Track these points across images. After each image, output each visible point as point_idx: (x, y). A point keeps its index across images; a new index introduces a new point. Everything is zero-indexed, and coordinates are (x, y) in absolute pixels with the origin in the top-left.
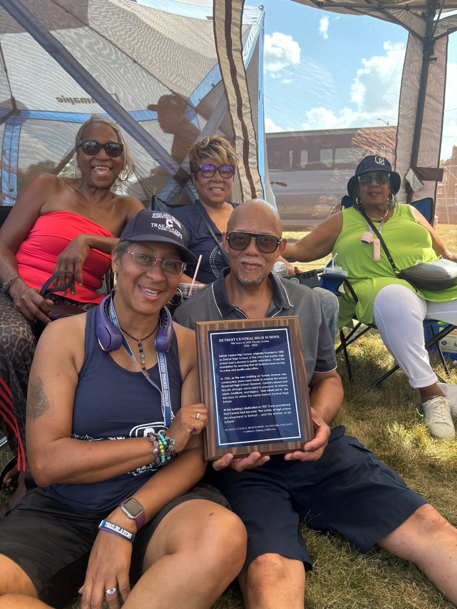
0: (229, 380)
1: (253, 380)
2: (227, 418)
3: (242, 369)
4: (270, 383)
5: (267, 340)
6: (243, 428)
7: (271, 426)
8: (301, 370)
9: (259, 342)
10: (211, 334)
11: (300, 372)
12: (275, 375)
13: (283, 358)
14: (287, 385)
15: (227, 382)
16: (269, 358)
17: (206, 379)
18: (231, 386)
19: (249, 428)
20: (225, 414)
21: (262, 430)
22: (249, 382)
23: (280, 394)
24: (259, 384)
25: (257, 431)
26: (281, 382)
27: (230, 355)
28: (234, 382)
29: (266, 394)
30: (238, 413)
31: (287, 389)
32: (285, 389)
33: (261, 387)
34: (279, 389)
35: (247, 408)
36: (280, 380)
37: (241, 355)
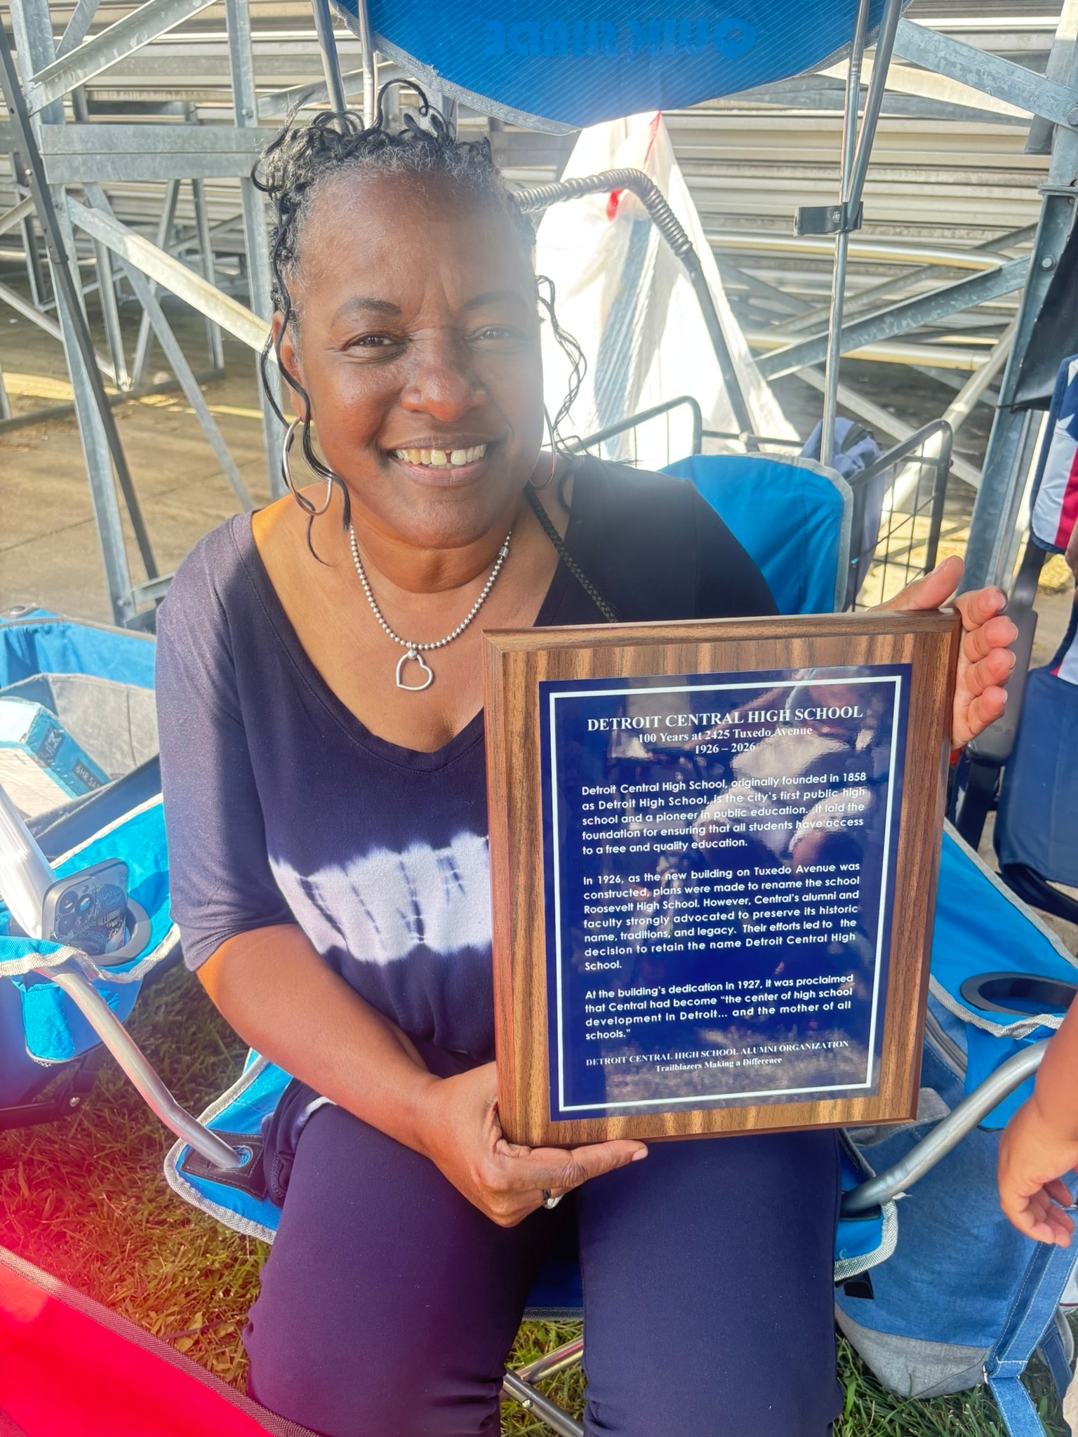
0: (616, 887)
1: (717, 888)
2: (596, 1023)
3: (677, 845)
4: (788, 899)
5: (803, 724)
6: (657, 1057)
7: (764, 1049)
8: (923, 853)
9: (764, 733)
10: (553, 696)
12: (812, 869)
13: (858, 801)
14: (852, 909)
15: (610, 894)
16: (797, 803)
17: (522, 880)
18: (624, 908)
19: (679, 1056)
20: (589, 1008)
21: (727, 1064)
22: (702, 896)
23: (823, 939)
25: (709, 1065)
26: (833, 896)
27: (632, 789)
28: (636, 893)
29: (764, 942)
30: (643, 1006)
31: (853, 923)
32: (844, 923)
33: (745, 915)
34: (818, 923)
35: (678, 990)
36: (829, 890)
37: (680, 787)
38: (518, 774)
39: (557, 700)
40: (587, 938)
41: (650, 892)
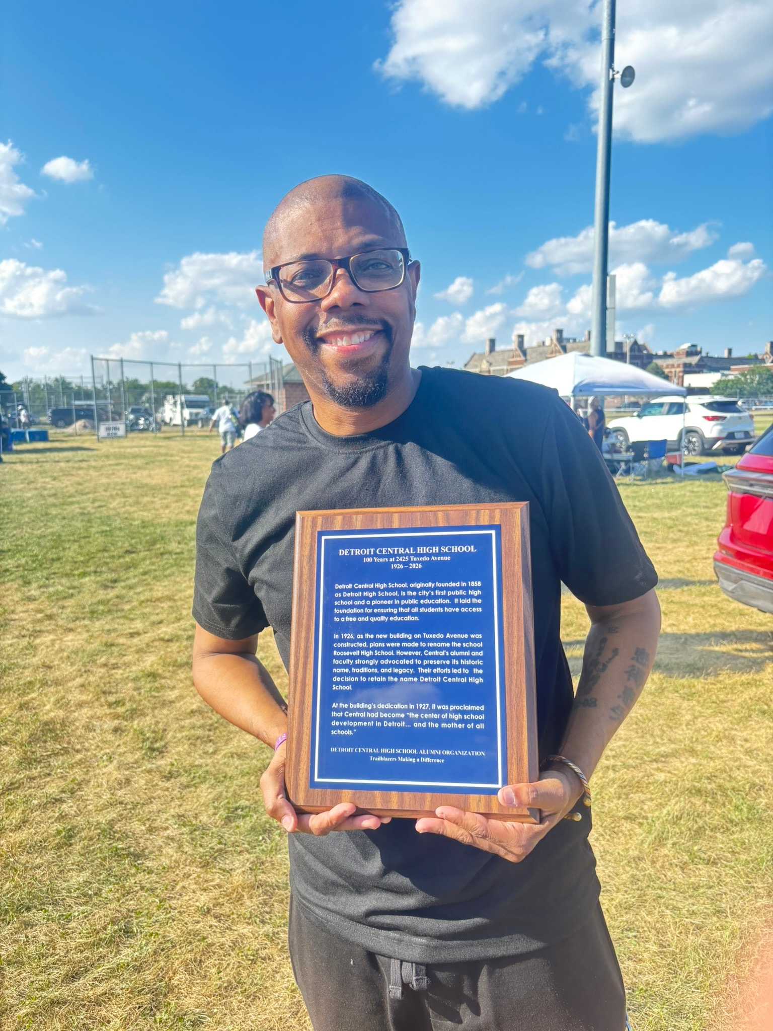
0: (351, 641)
1: (404, 644)
2: (337, 723)
3: (383, 618)
4: (442, 653)
5: (445, 554)
6: (371, 751)
7: (433, 752)
9: (426, 559)
10: (324, 538)
12: (455, 636)
13: (478, 597)
14: (480, 662)
15: (347, 645)
16: (445, 597)
17: (303, 635)
18: (354, 653)
19: (383, 751)
20: (334, 714)
21: (411, 760)
22: (395, 649)
23: (464, 680)
24: (417, 653)
25: (401, 759)
26: (467, 653)
27: (360, 586)
28: (360, 645)
29: (430, 679)
30: (363, 715)
31: (481, 671)
32: (475, 671)
33: (419, 662)
34: (460, 670)
35: (383, 706)
36: (465, 649)
37: (384, 586)
38: (305, 577)
39: (325, 540)
40: (335, 670)
41: (368, 644)
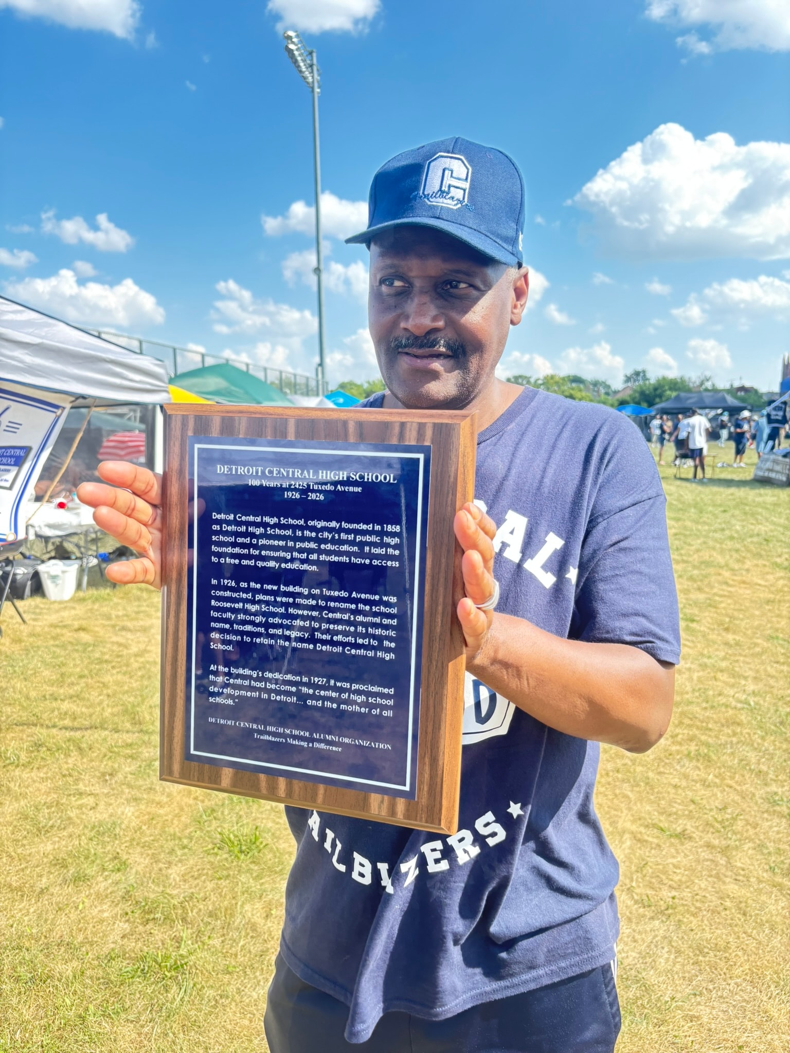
1: (298, 600)
2: (216, 690)
3: (272, 564)
4: (346, 617)
5: (355, 483)
6: (255, 726)
7: (329, 737)
8: (445, 597)
9: (329, 488)
10: (197, 446)
11: (441, 600)
12: (363, 596)
13: (395, 547)
14: (392, 633)
15: (228, 594)
16: (352, 543)
17: (174, 575)
18: (237, 606)
19: (269, 728)
20: (212, 678)
21: (302, 743)
22: (287, 605)
23: (371, 654)
24: (315, 614)
25: (290, 741)
26: (377, 620)
27: (244, 518)
28: (244, 596)
29: (329, 648)
30: (246, 683)
31: (393, 645)
32: (386, 643)
33: (317, 625)
34: (367, 640)
35: (270, 675)
36: (375, 615)
37: (274, 520)
39: (199, 449)
40: (213, 624)
41: (254, 596)
